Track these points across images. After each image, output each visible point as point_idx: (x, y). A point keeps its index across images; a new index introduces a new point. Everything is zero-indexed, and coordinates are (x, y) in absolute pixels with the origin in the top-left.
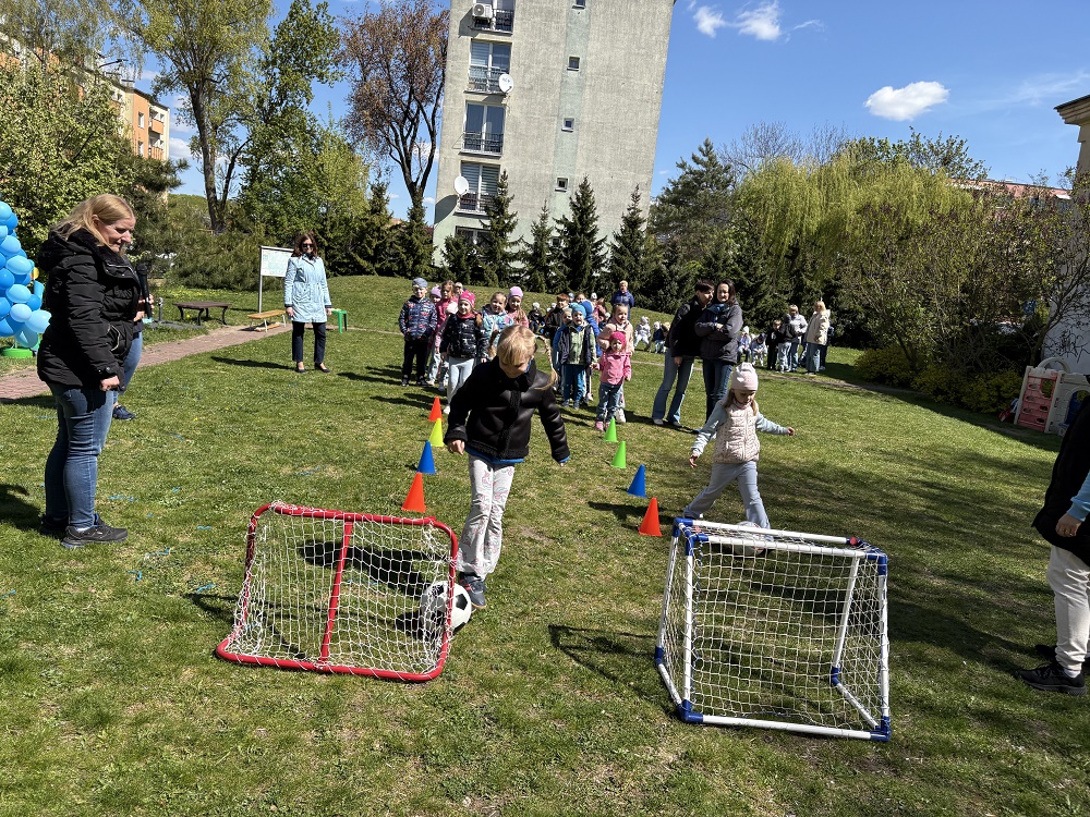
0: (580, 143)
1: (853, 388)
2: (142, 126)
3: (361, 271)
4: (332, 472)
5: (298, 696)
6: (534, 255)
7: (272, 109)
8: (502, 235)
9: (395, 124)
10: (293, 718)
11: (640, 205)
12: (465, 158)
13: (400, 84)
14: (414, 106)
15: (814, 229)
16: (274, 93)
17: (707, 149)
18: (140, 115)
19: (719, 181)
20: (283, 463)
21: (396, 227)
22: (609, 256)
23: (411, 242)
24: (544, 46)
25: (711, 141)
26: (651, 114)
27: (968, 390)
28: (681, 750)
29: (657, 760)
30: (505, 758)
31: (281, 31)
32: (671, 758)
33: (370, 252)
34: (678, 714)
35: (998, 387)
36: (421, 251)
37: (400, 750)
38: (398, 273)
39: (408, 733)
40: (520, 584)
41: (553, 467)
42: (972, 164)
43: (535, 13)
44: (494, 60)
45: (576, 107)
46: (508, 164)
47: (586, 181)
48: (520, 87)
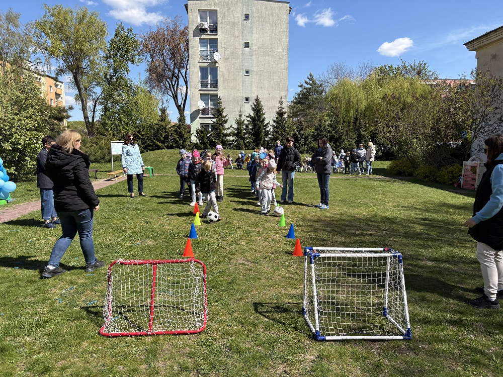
0: (253, 80)
1: (387, 179)
2: (52, 91)
3: (159, 148)
4: (149, 242)
5: (137, 349)
6: (237, 133)
7: (111, 78)
8: (222, 125)
9: (168, 80)
10: (135, 360)
11: (283, 106)
12: (202, 92)
13: (168, 61)
14: (176, 71)
15: (363, 108)
16: (112, 71)
17: (311, 77)
18: (51, 87)
19: (318, 91)
20: (126, 241)
21: (173, 126)
22: (272, 130)
23: (180, 132)
24: (232, 38)
25: (312, 73)
26: (284, 64)
27: (439, 175)
28: (317, 354)
29: (306, 360)
30: (236, 367)
31: (112, 42)
32: (312, 358)
33: (162, 139)
34: (314, 337)
35: (452, 172)
36: (185, 136)
37: (187, 369)
38: (176, 147)
39: (190, 360)
40: (239, 285)
41: (253, 229)
42: (431, 73)
43: (227, 24)
44: (210, 47)
45: (250, 64)
46: (221, 93)
47: (257, 97)
48: (224, 58)
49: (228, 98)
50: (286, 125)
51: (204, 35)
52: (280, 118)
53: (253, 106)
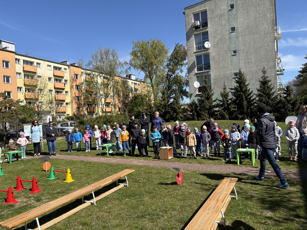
6: (222, 104)
12: (198, 75)
24: (220, 27)
44: (203, 39)
45: (237, 45)
46: (213, 73)
47: (240, 71)
48: (214, 45)
49: (219, 76)
50: (272, 92)
51: (198, 31)
52: (263, 86)
53: (237, 79)
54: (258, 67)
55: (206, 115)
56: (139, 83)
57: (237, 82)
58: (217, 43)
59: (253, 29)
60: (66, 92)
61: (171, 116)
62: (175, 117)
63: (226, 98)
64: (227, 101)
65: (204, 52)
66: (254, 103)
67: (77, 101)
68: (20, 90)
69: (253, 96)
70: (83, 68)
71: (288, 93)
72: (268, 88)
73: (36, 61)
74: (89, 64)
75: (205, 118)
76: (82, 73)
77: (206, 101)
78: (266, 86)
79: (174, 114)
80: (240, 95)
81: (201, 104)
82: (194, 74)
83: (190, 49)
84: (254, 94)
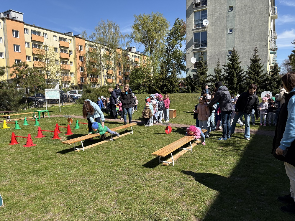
0: (236, 36)
6: (215, 79)
8: (202, 74)
24: (219, 6)
33: (160, 86)
38: (167, 92)
44: (202, 16)
45: (233, 24)
46: (209, 50)
47: (234, 49)
48: (211, 23)
49: (215, 53)
50: (260, 70)
51: (198, 8)
52: (253, 64)
53: (230, 57)
54: (252, 46)
55: (200, 89)
56: (139, 56)
57: (230, 59)
58: (214, 21)
59: (249, 8)
60: (71, 62)
61: (168, 89)
62: (171, 89)
63: (219, 74)
64: (220, 77)
65: (201, 30)
66: (244, 80)
67: (81, 71)
68: (29, 59)
69: (243, 73)
70: (87, 39)
71: (275, 72)
72: (258, 66)
73: (42, 31)
74: (92, 37)
75: (198, 91)
76: (86, 44)
77: (201, 77)
78: (256, 64)
79: (170, 87)
80: (232, 71)
81: (196, 78)
82: (192, 50)
83: (189, 26)
84: (244, 71)
